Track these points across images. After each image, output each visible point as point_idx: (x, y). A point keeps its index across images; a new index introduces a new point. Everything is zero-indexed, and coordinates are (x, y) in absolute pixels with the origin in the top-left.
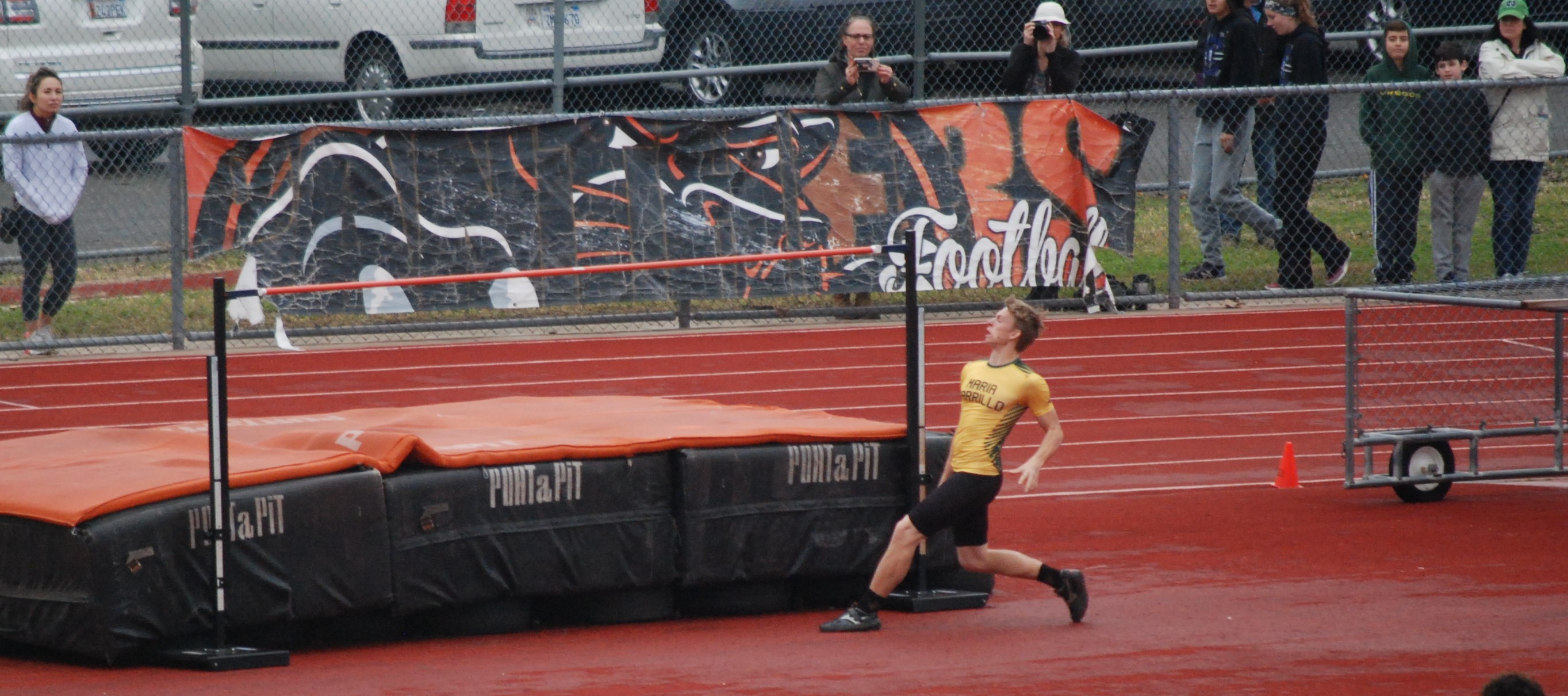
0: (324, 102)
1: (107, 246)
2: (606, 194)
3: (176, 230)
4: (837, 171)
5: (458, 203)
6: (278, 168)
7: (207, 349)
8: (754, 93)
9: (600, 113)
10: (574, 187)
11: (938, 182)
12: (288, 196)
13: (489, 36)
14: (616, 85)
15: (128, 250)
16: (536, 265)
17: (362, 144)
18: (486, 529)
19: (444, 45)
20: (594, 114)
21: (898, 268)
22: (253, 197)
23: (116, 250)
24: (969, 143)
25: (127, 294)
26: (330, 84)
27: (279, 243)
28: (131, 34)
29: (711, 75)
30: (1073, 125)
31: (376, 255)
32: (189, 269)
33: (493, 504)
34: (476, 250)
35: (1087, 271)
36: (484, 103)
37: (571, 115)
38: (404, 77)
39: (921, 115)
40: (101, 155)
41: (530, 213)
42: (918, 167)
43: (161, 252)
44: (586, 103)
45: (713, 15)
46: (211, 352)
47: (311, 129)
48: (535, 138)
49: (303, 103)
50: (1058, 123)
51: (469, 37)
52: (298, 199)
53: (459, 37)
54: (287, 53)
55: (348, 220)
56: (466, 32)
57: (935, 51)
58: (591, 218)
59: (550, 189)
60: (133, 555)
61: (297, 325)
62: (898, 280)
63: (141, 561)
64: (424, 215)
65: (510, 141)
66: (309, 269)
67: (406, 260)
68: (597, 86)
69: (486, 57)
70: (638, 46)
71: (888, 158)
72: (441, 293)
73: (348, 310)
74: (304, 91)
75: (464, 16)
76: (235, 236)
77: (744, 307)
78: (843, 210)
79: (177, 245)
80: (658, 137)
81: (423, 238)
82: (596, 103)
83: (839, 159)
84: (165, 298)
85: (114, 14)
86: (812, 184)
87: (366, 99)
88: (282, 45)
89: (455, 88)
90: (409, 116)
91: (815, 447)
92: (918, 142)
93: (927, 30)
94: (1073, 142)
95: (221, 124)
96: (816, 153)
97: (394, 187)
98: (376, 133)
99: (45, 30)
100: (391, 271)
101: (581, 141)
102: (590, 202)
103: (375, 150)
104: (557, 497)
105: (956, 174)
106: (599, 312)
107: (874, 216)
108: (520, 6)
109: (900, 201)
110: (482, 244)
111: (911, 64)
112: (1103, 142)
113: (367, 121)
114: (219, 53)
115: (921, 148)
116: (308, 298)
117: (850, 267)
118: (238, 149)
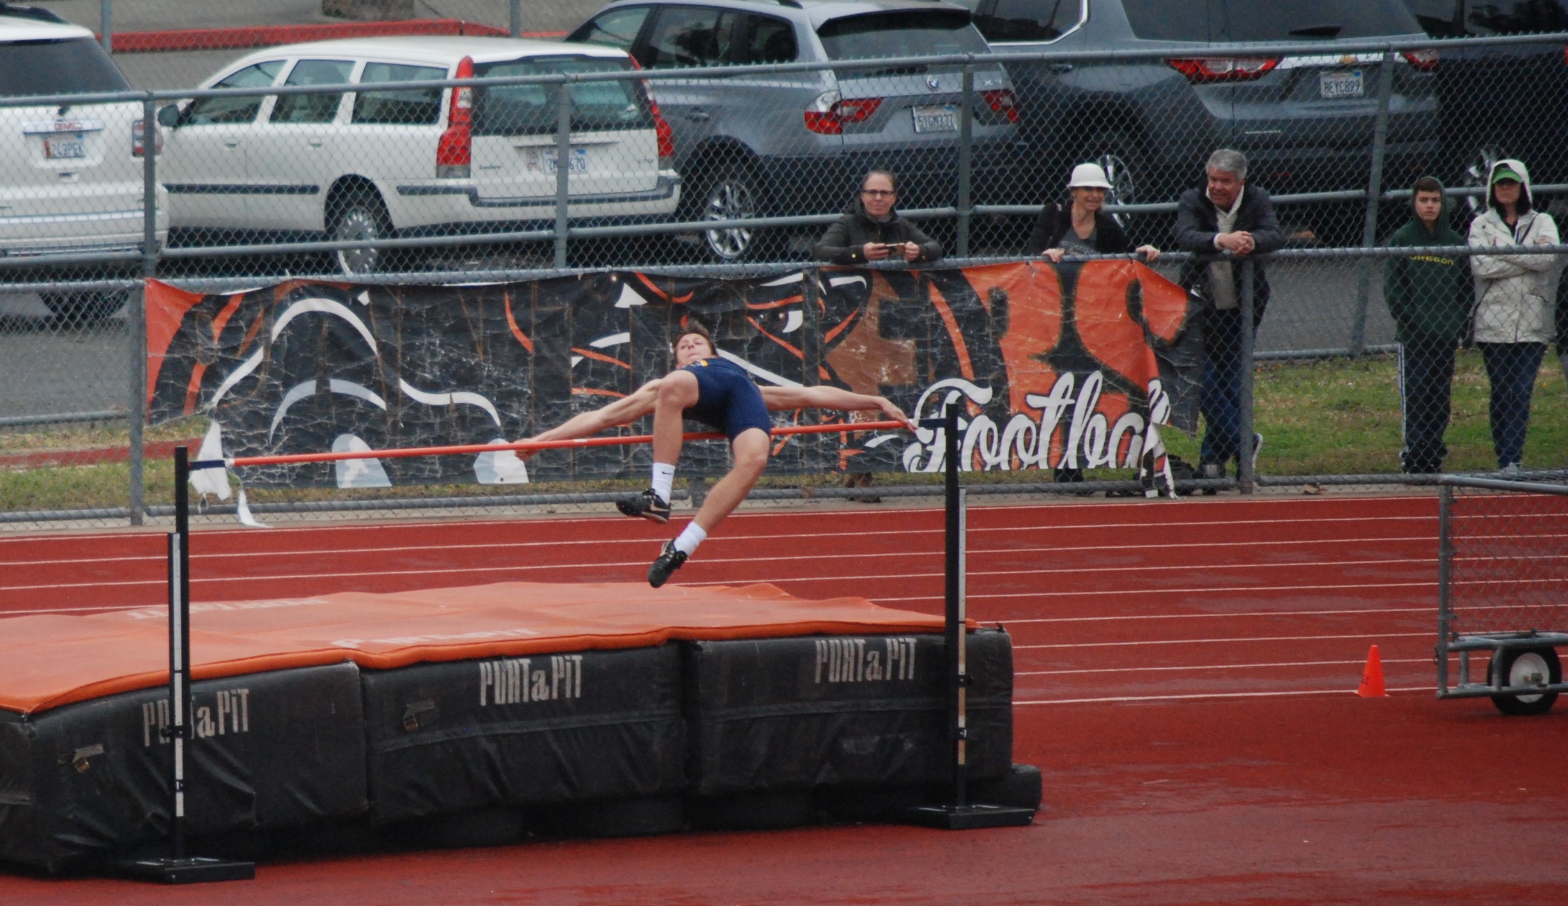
0: (302, 253)
1: (59, 410)
2: (608, 359)
3: (137, 392)
4: (865, 337)
5: (444, 366)
6: (248, 326)
7: (167, 524)
8: (779, 247)
9: (606, 269)
10: (574, 350)
11: (974, 351)
12: (258, 357)
13: (485, 181)
14: (626, 237)
15: (82, 414)
17: (341, 300)
18: (475, 729)
19: (435, 191)
20: (600, 269)
22: (220, 358)
23: (68, 415)
24: (1015, 308)
25: (80, 463)
26: (308, 233)
27: (246, 409)
28: (89, 175)
29: (732, 227)
30: (1135, 287)
31: (351, 423)
34: (462, 419)
35: (1147, 450)
36: (479, 256)
37: (575, 271)
38: (390, 226)
39: (965, 274)
40: (54, 309)
41: (523, 379)
42: (955, 333)
43: (119, 417)
44: (592, 258)
45: (733, 161)
46: (172, 529)
47: (286, 282)
48: (533, 295)
49: (279, 254)
50: (1118, 286)
51: (463, 182)
52: (269, 360)
53: (451, 182)
54: (261, 198)
55: (323, 384)
56: (459, 177)
57: (981, 203)
58: (589, 385)
59: (546, 353)
60: (80, 753)
61: (265, 500)
62: (925, 459)
63: (90, 759)
64: (406, 379)
65: (506, 298)
66: (277, 438)
67: (383, 429)
68: (604, 239)
69: (481, 205)
70: (651, 194)
71: (923, 323)
72: (422, 467)
73: (319, 484)
74: (279, 241)
75: (458, 159)
76: (198, 400)
78: (870, 380)
79: (138, 409)
80: (671, 295)
81: (403, 405)
82: (603, 257)
83: (868, 323)
84: (122, 468)
85: (72, 153)
86: (836, 350)
87: (347, 250)
88: (257, 190)
89: (447, 239)
90: (395, 269)
91: (845, 641)
92: (958, 305)
93: (973, 180)
94: (1134, 307)
95: (187, 276)
96: (844, 316)
97: (374, 348)
98: (359, 288)
100: (368, 441)
101: (584, 300)
102: (591, 367)
103: (356, 307)
105: (996, 342)
106: (601, 490)
107: (902, 387)
108: (520, 148)
109: (932, 371)
110: (468, 412)
111: (954, 219)
112: (1168, 307)
113: (349, 275)
114: (186, 196)
115: (960, 311)
116: (273, 471)
117: (872, 444)
118: (205, 304)
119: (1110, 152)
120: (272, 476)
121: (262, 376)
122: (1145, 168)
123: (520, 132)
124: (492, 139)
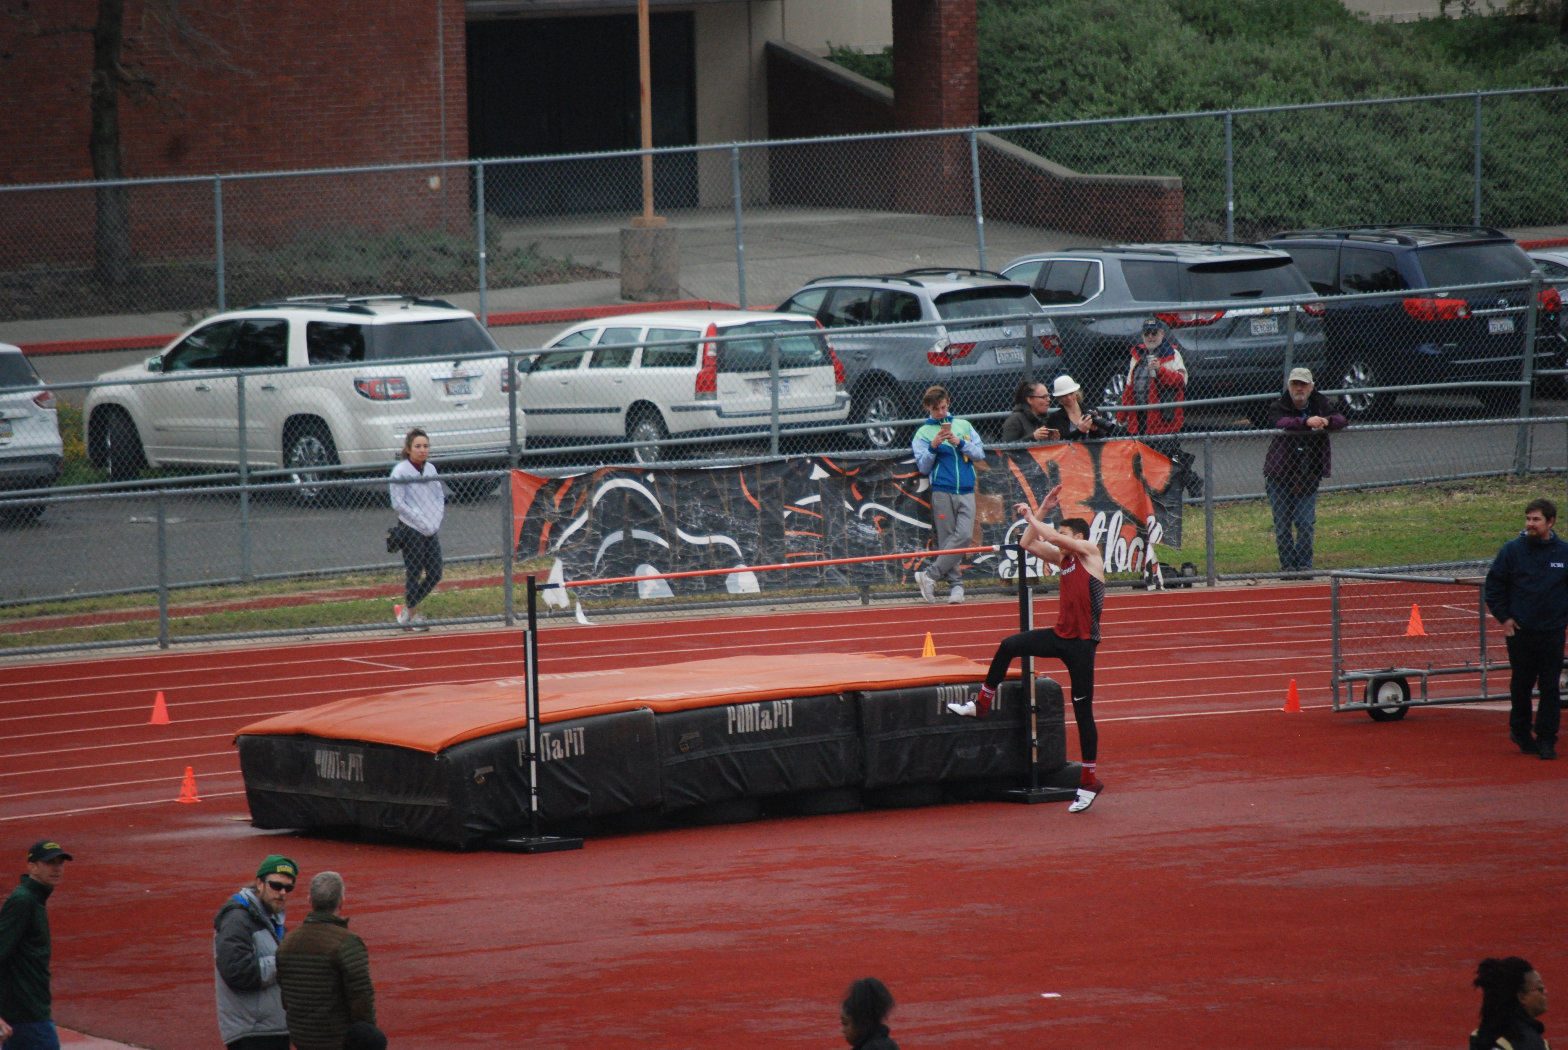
0: (611, 450)
1: (459, 555)
2: (807, 512)
3: (507, 541)
5: (704, 519)
6: (578, 497)
9: (804, 455)
10: (785, 506)
12: (585, 517)
13: (726, 402)
14: (816, 435)
15: (474, 556)
16: (758, 563)
17: (637, 479)
18: (726, 749)
19: (694, 409)
20: (800, 455)
21: (1012, 561)
22: (560, 518)
23: (465, 557)
24: (1063, 472)
25: (473, 587)
26: (614, 437)
27: (578, 550)
28: (475, 405)
29: (883, 426)
30: (1138, 458)
31: (647, 557)
32: (516, 570)
33: (730, 732)
34: (717, 552)
35: (1147, 560)
36: (723, 449)
37: (784, 457)
38: (666, 432)
39: (1031, 452)
40: (454, 490)
41: (754, 526)
42: (1027, 489)
43: (496, 558)
44: (795, 448)
45: (883, 384)
47: (600, 469)
48: (758, 473)
49: (596, 452)
50: (1127, 457)
51: (712, 403)
52: (592, 518)
53: (704, 403)
54: (584, 416)
55: (627, 533)
56: (710, 399)
58: (796, 529)
59: (768, 509)
60: (478, 772)
61: (592, 607)
62: (1013, 569)
63: (485, 775)
64: (681, 528)
65: (741, 475)
66: (599, 568)
67: (668, 560)
68: (802, 436)
69: (723, 416)
70: (831, 406)
71: (1006, 483)
72: (693, 583)
73: (628, 596)
74: (596, 443)
75: (708, 388)
76: (547, 546)
77: (907, 590)
79: (508, 553)
80: (844, 470)
81: (680, 544)
82: (802, 448)
84: (500, 590)
85: (463, 391)
87: (640, 448)
88: (581, 411)
89: (703, 439)
90: (670, 459)
91: (956, 688)
92: (1027, 471)
94: (1137, 470)
95: (538, 467)
97: (659, 508)
98: (647, 471)
99: (414, 403)
100: (658, 568)
101: (790, 475)
102: (796, 517)
103: (646, 483)
104: (776, 726)
106: (805, 595)
107: (996, 525)
108: (748, 380)
110: (721, 547)
112: (1158, 470)
113: (641, 463)
114: (537, 417)
115: (1029, 475)
116: (598, 589)
117: (978, 561)
118: (550, 484)
119: (1120, 373)
120: (598, 592)
123: (747, 370)
124: (729, 375)
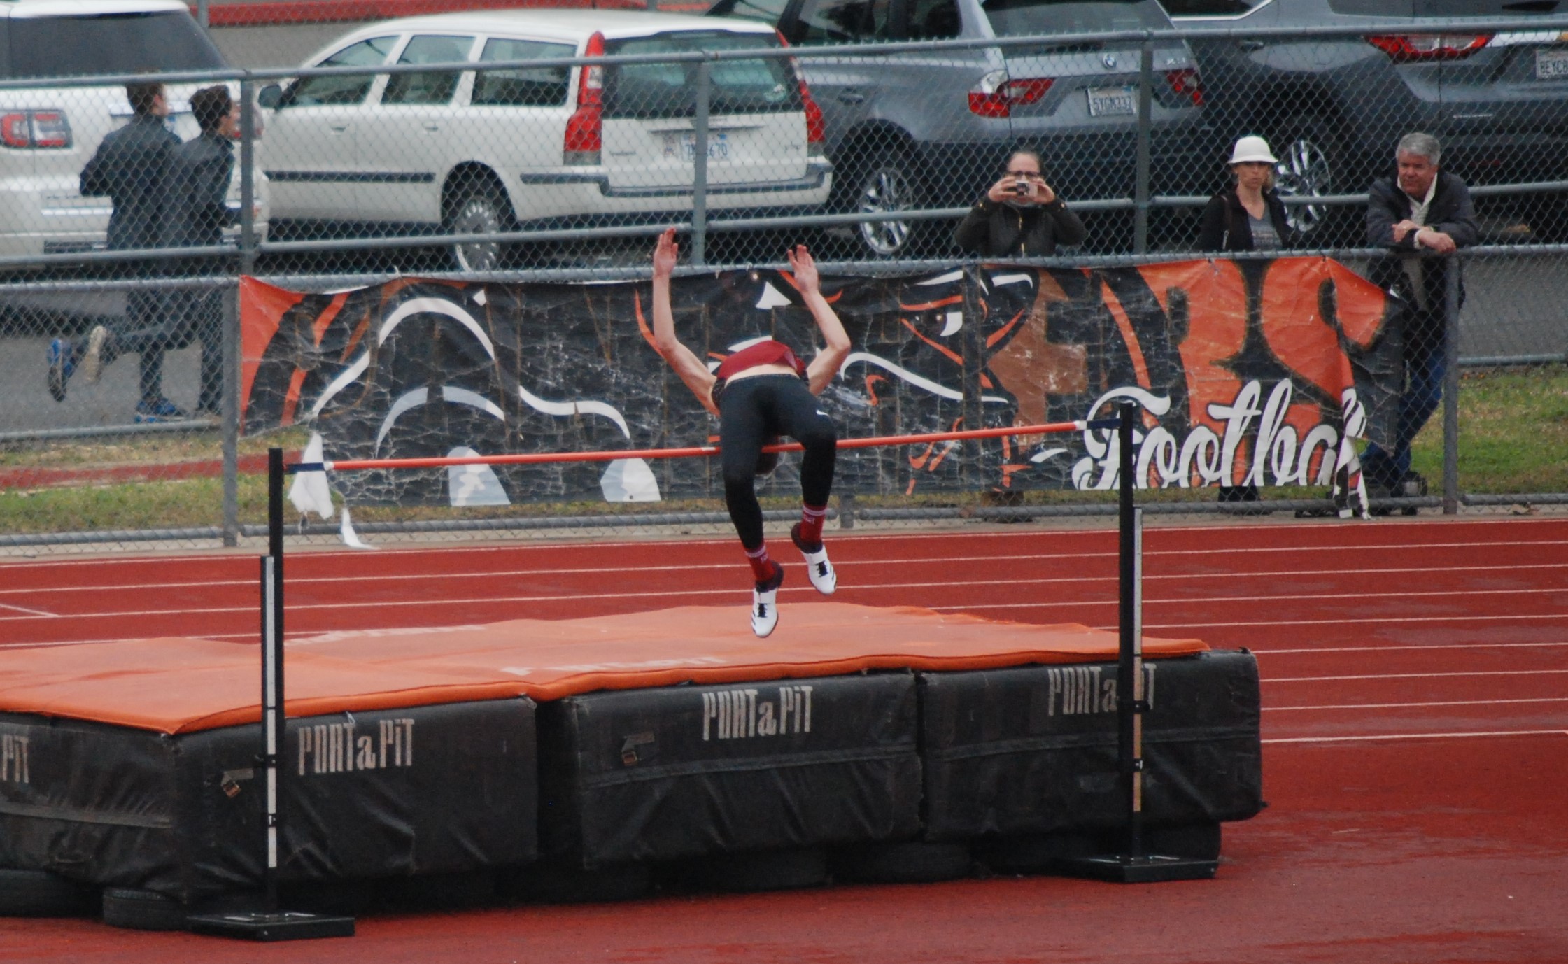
0: (414, 248)
4: (1031, 341)
5: (568, 373)
6: (353, 328)
7: (261, 546)
9: (748, 265)
10: (710, 354)
11: (1151, 357)
12: (364, 362)
13: (616, 169)
14: (770, 231)
16: (657, 445)
17: (455, 299)
19: (560, 179)
20: (740, 266)
22: (322, 363)
24: (1195, 309)
25: (169, 478)
26: (422, 226)
27: (349, 419)
29: (888, 220)
30: (1328, 287)
31: (466, 434)
32: (243, 449)
34: (587, 430)
35: (1340, 466)
36: (608, 252)
37: (711, 268)
38: (512, 219)
39: (1141, 272)
41: (654, 386)
42: (1130, 337)
43: (212, 429)
44: (732, 254)
45: (889, 147)
46: (266, 551)
47: (394, 280)
49: (389, 249)
50: (1308, 286)
51: (591, 170)
52: (376, 365)
53: (578, 170)
54: (370, 187)
55: (435, 391)
56: (588, 164)
57: (1162, 195)
61: (371, 519)
62: (1095, 475)
64: (525, 386)
65: (637, 297)
66: (385, 451)
67: (502, 440)
68: (745, 232)
69: (611, 194)
70: (798, 183)
71: (1095, 326)
72: (544, 482)
73: (430, 502)
74: (389, 234)
75: (585, 145)
76: (297, 409)
78: (1035, 389)
79: (230, 420)
81: (523, 415)
82: (744, 253)
83: (1034, 325)
84: (215, 483)
86: (1000, 355)
87: (466, 245)
88: (365, 178)
89: (573, 232)
90: (517, 266)
92: (1133, 306)
93: (1152, 168)
94: (1327, 308)
95: (287, 273)
96: (1008, 317)
97: (491, 353)
98: (474, 286)
101: (722, 301)
103: (472, 307)
105: (1175, 347)
107: (1072, 397)
108: (655, 133)
109: (1104, 378)
110: (594, 422)
111: (1131, 211)
112: (1363, 309)
113: (467, 272)
114: (288, 186)
115: (1136, 313)
116: (379, 487)
117: (1038, 458)
118: (306, 304)
119: (1303, 137)
120: (378, 492)
121: (368, 384)
122: (1340, 155)
123: (654, 115)
124: (623, 123)
